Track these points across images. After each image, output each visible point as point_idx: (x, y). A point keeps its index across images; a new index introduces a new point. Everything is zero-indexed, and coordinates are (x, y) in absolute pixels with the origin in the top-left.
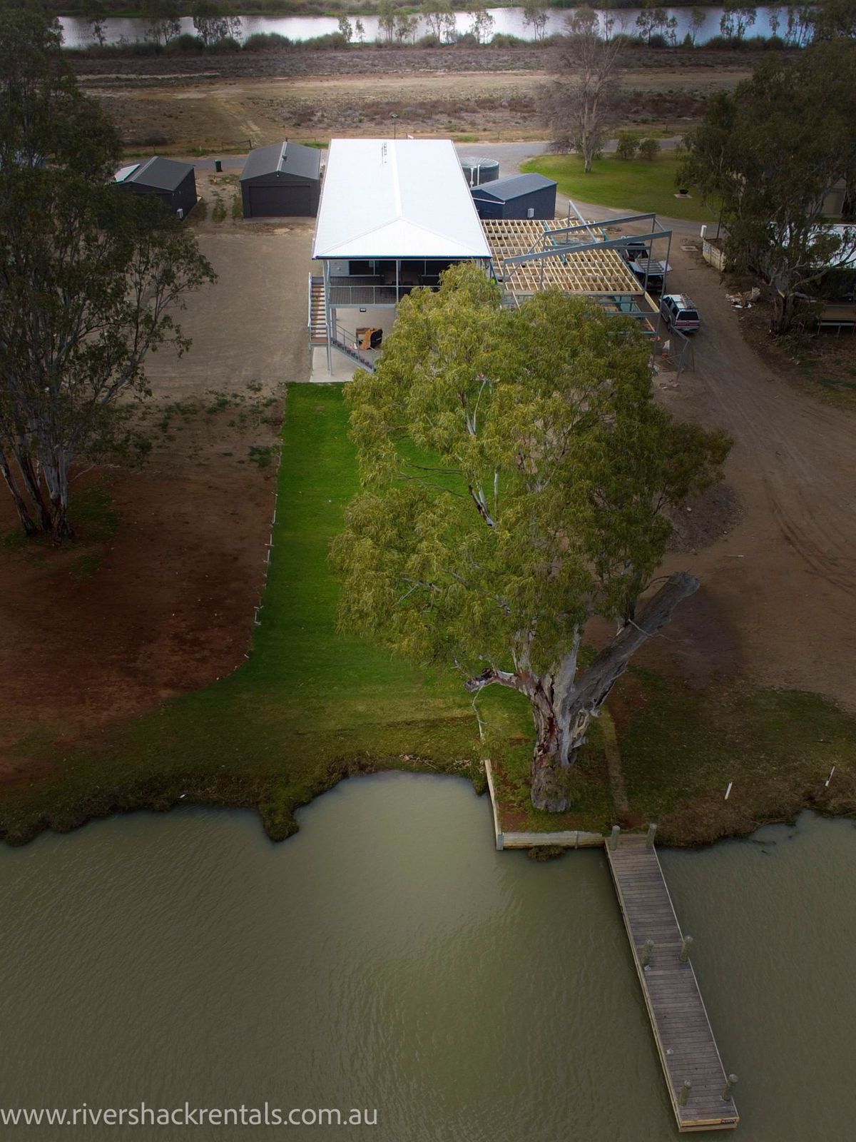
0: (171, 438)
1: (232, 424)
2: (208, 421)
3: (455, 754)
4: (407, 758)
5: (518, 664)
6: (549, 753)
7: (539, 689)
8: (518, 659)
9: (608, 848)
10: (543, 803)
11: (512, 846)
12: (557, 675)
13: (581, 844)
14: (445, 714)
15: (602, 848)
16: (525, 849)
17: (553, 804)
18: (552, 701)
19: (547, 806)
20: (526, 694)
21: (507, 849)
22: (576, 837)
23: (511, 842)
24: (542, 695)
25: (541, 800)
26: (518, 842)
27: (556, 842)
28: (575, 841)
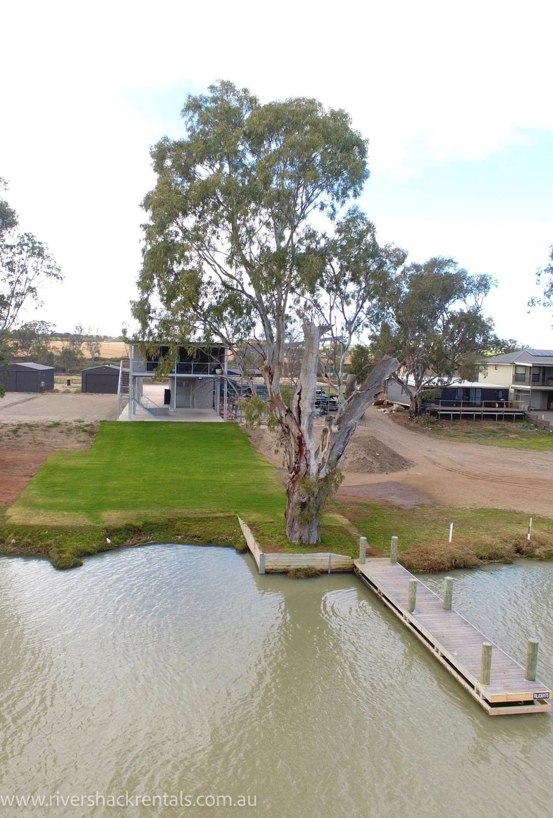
1: (62, 432)
3: (220, 534)
4: (179, 537)
5: (270, 388)
6: (300, 473)
7: (289, 411)
8: (271, 383)
9: (358, 566)
10: (297, 535)
11: (272, 569)
12: (302, 390)
13: (334, 567)
14: (209, 515)
15: (351, 573)
16: (284, 573)
17: (306, 534)
18: (300, 421)
19: (300, 538)
20: (279, 416)
21: (268, 573)
22: (328, 558)
23: (272, 564)
24: (291, 416)
25: (296, 532)
26: (279, 564)
27: (311, 564)
28: (328, 564)
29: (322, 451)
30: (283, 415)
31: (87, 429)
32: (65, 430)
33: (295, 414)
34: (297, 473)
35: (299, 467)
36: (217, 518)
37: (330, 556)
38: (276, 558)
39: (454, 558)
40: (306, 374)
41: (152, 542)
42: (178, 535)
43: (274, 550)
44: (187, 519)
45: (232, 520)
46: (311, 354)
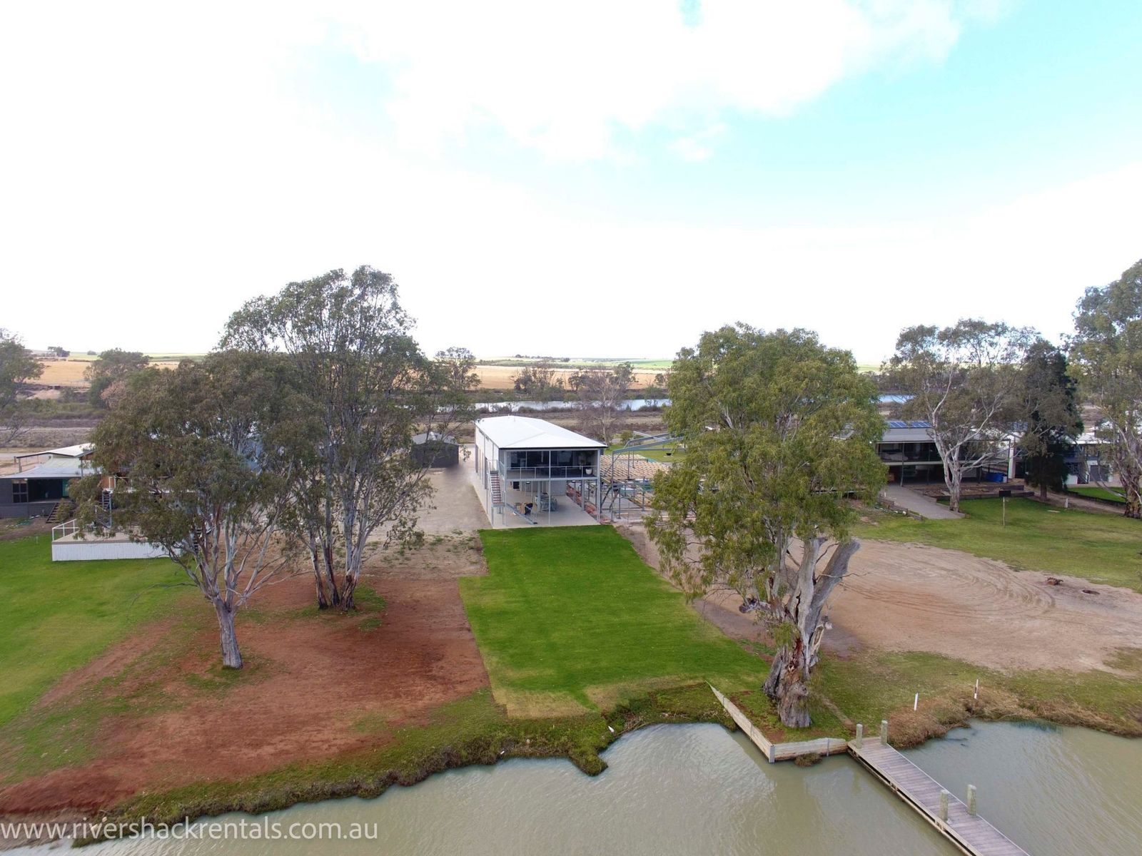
0: (407, 559)
1: (449, 551)
2: (432, 550)
3: (702, 708)
4: (667, 715)
5: (771, 592)
6: (798, 667)
7: (787, 611)
8: (771, 588)
9: (854, 749)
10: (794, 720)
11: (781, 758)
12: (802, 595)
13: (831, 750)
14: (683, 684)
15: (847, 753)
16: (792, 760)
17: (802, 719)
18: (797, 620)
19: (797, 723)
20: (778, 617)
21: (778, 761)
22: (827, 743)
23: (780, 753)
24: (790, 617)
25: (792, 718)
26: (786, 753)
27: (813, 750)
28: (826, 748)
29: (815, 644)
30: (783, 616)
31: (472, 544)
32: (451, 548)
33: (793, 614)
34: (795, 667)
35: (797, 662)
36: (690, 687)
37: (829, 742)
38: (784, 748)
39: (926, 729)
40: (805, 580)
41: (645, 724)
42: (664, 712)
43: (780, 741)
44: (664, 692)
45: (704, 688)
46: (810, 564)
